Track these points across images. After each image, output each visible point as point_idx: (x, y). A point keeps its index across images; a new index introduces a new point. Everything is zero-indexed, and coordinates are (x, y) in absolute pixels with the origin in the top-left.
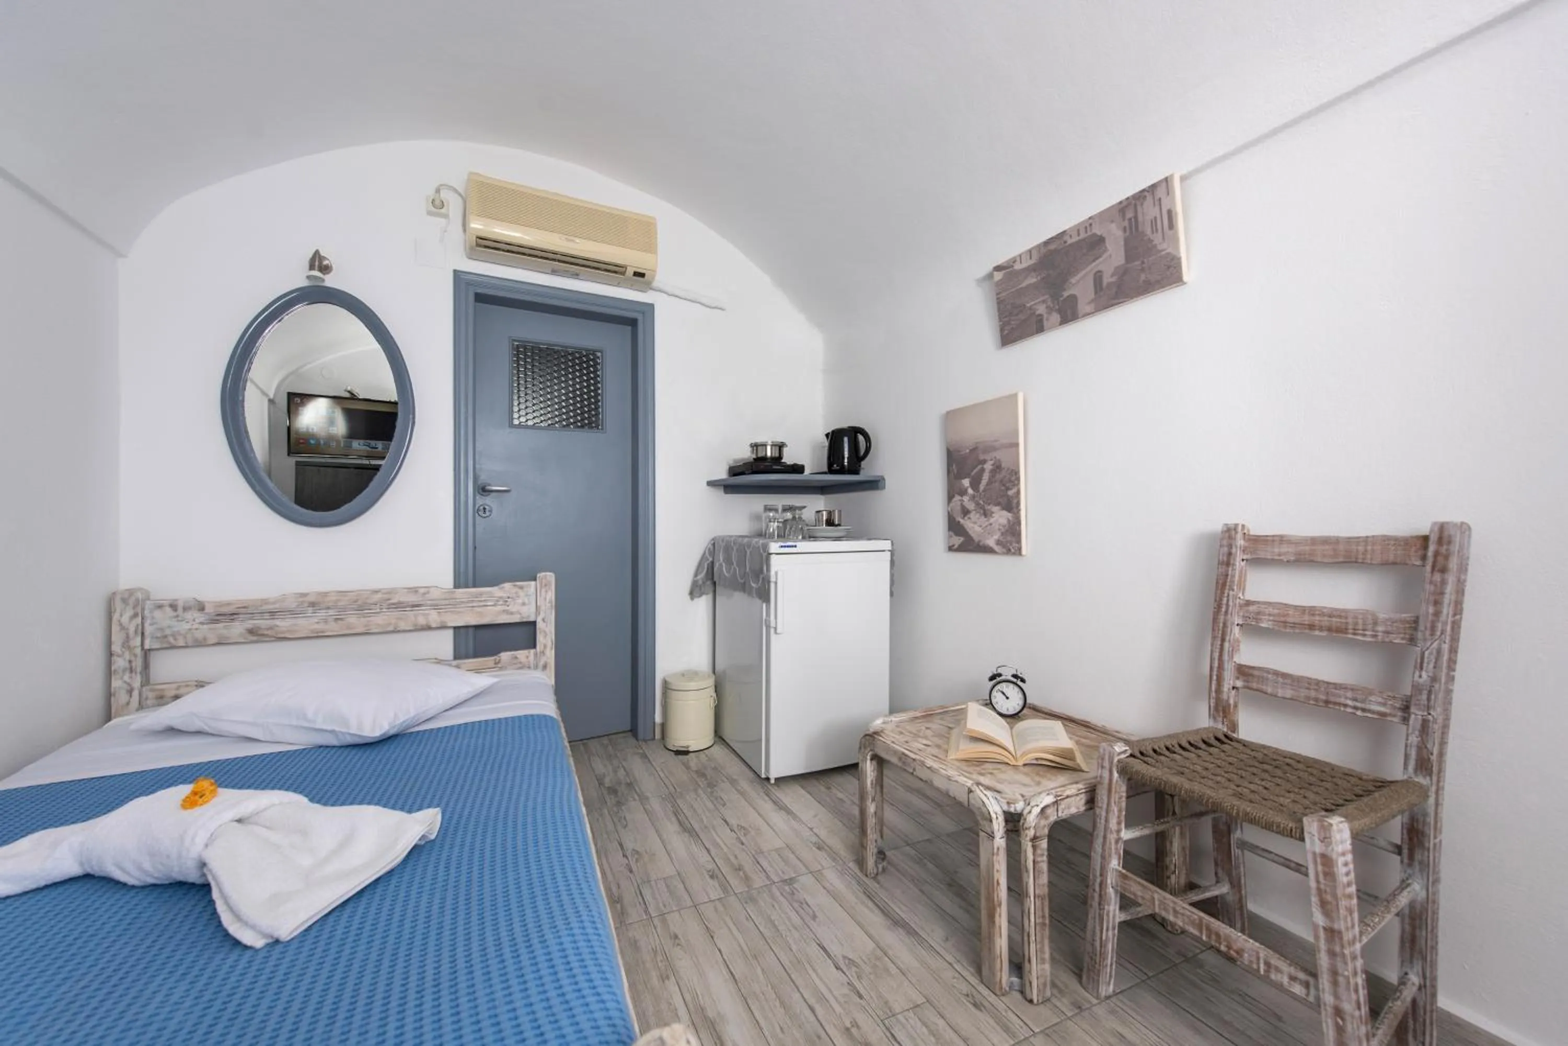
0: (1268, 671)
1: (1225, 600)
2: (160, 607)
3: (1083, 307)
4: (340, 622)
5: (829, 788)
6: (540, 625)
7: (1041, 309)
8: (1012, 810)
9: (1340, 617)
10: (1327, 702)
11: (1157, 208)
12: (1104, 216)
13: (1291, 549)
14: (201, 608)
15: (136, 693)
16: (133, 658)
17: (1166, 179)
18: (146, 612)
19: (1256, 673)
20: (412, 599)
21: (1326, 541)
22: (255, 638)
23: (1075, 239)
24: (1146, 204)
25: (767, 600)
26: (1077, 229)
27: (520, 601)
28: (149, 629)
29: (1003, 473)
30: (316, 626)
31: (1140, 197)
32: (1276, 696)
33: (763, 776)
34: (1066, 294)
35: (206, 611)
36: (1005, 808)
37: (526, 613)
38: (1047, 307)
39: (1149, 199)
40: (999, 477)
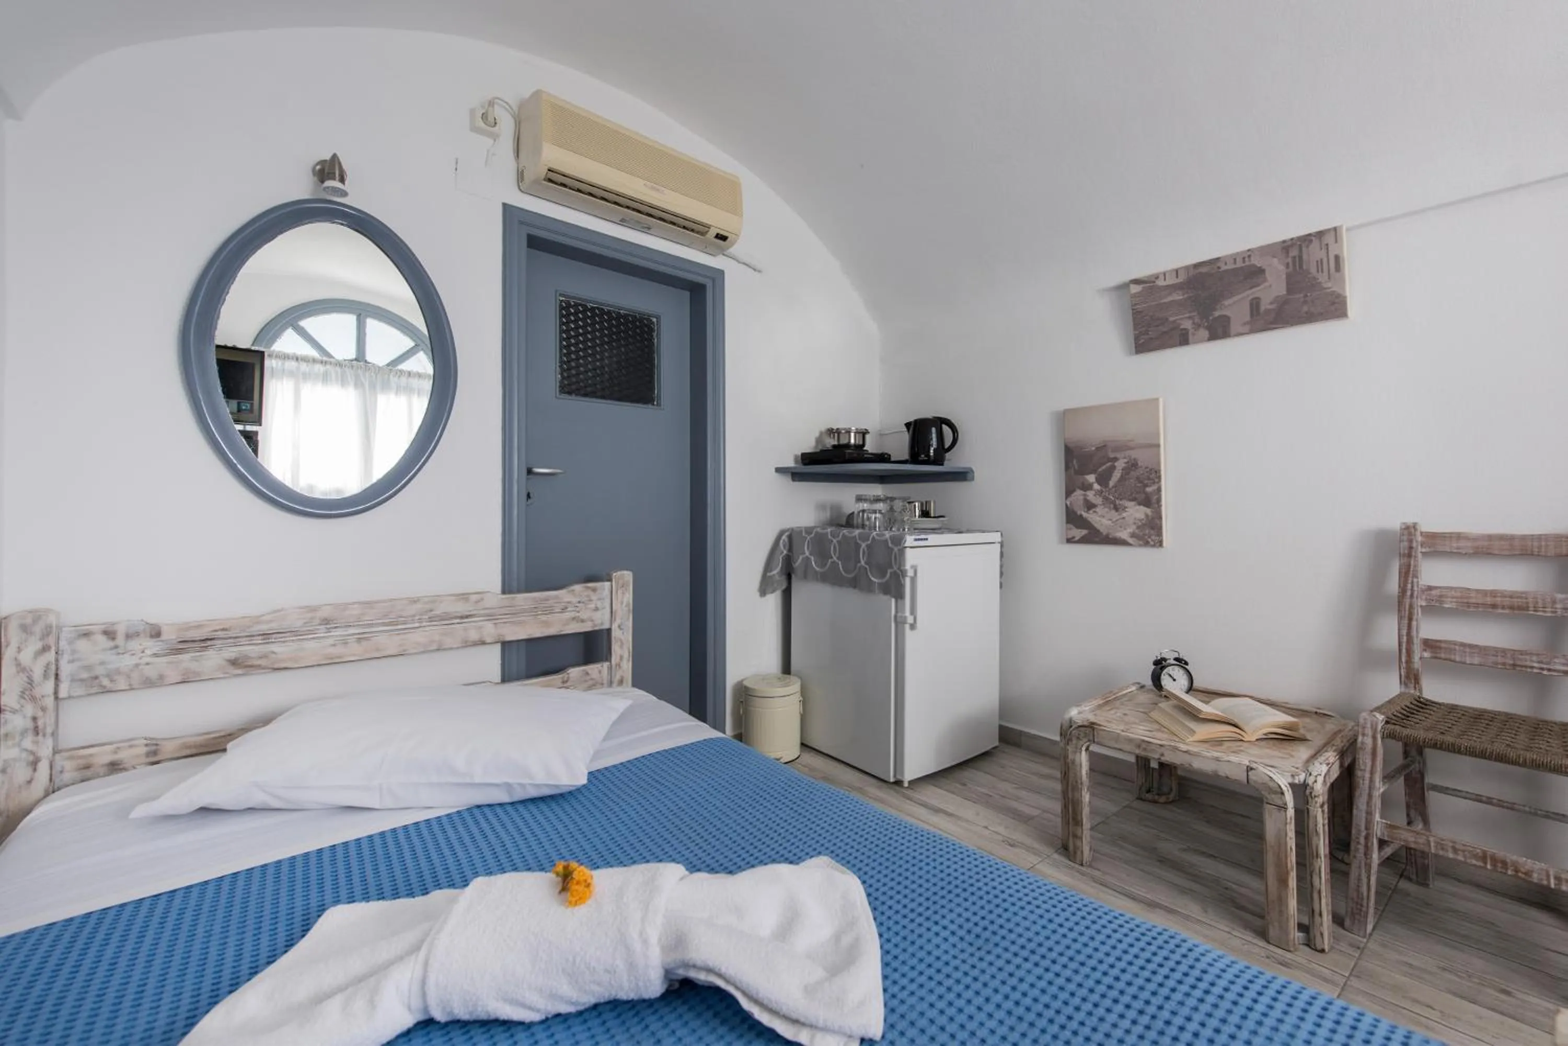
0: (1455, 643)
1: (1409, 586)
2: (86, 635)
3: (1235, 326)
4: (364, 643)
5: (964, 785)
6: (616, 633)
7: (1187, 325)
8: (1297, 781)
9: (1521, 597)
10: (1514, 666)
11: (1324, 251)
12: (1267, 250)
13: (1469, 544)
14: (156, 633)
15: (43, 767)
16: (40, 714)
17: (1335, 229)
18: (63, 644)
19: (1443, 645)
20: (461, 608)
21: (1502, 537)
22: (240, 671)
23: (1230, 266)
24: (1311, 247)
25: (900, 596)
26: (1234, 258)
27: (592, 606)
28: (66, 669)
29: (1139, 472)
30: (332, 650)
31: (1307, 239)
32: (1464, 663)
33: (892, 780)
34: (1217, 314)
35: (164, 637)
36: (1290, 780)
37: (597, 619)
38: (1194, 323)
39: (1315, 243)
40: (1133, 474)
